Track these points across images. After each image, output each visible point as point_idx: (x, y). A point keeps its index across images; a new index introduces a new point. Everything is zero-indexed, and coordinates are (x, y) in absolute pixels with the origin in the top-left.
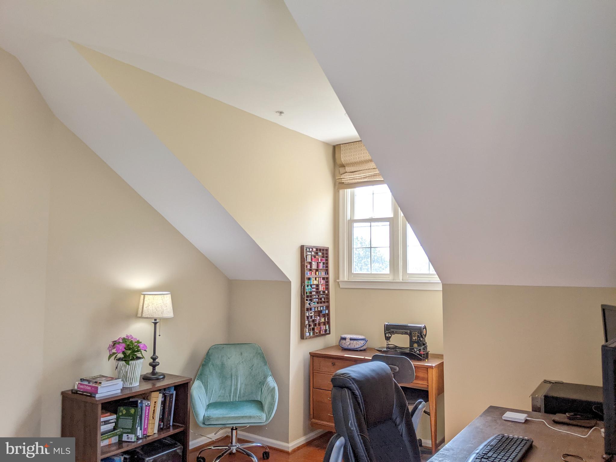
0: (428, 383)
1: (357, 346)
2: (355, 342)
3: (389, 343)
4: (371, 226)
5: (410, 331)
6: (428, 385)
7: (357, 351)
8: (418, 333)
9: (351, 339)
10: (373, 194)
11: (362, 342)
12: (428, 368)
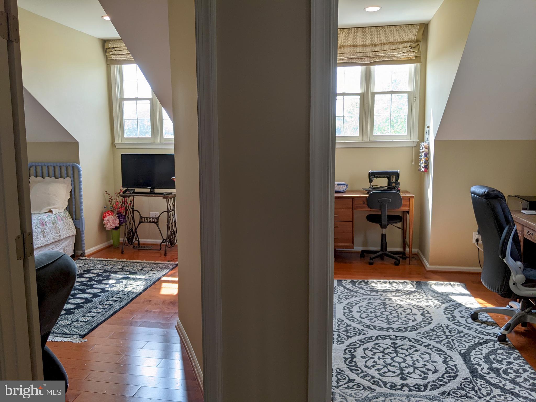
0: (409, 208)
1: (343, 189)
2: (341, 186)
3: (371, 185)
4: (344, 99)
5: (390, 175)
6: (409, 209)
7: (342, 192)
8: (395, 176)
9: (338, 185)
10: (345, 73)
11: (346, 186)
12: (409, 198)
